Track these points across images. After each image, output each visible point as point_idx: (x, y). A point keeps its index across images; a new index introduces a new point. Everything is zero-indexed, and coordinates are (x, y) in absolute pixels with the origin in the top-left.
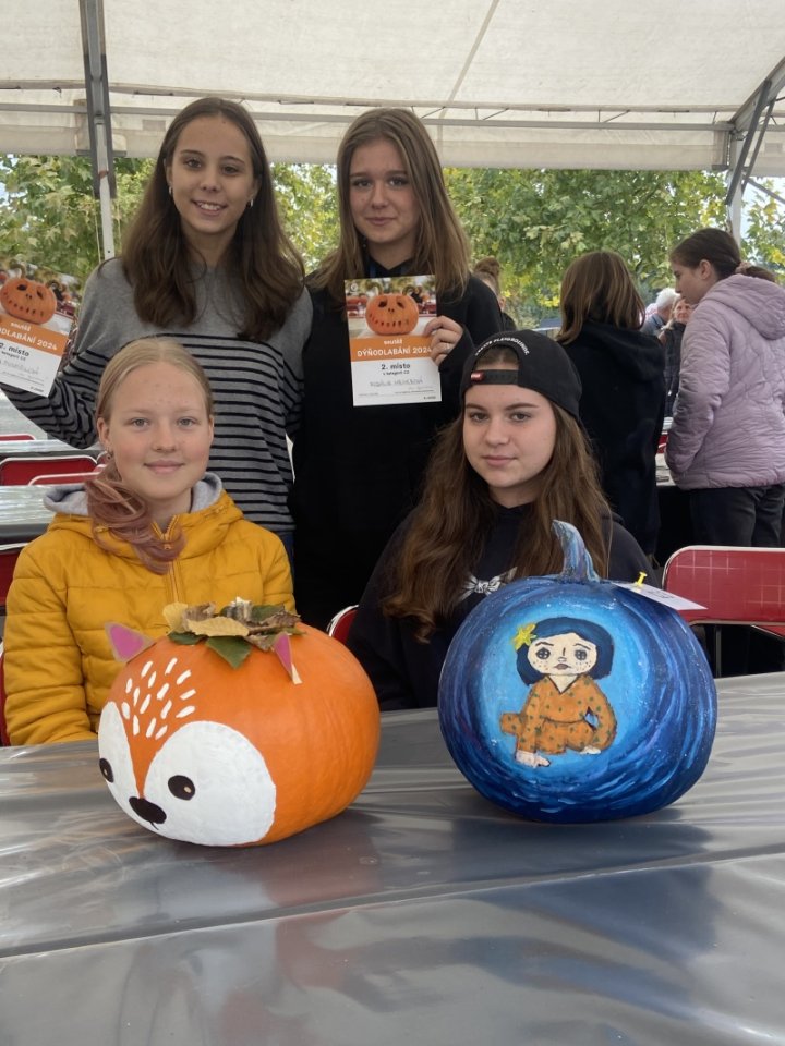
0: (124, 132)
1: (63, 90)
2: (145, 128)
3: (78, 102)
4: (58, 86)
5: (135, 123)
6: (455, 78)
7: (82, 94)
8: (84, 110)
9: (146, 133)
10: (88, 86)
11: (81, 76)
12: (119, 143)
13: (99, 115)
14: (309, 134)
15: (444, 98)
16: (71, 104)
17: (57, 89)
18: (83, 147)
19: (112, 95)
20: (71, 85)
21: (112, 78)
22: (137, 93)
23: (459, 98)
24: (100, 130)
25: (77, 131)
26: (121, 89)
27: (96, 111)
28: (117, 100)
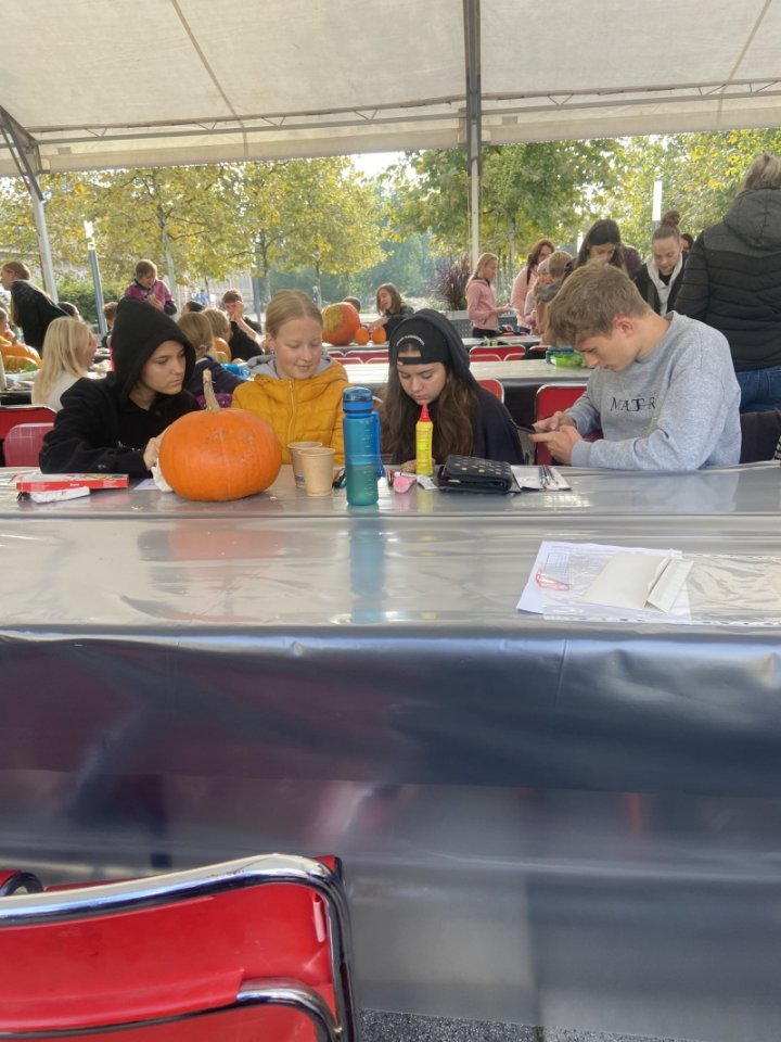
0: (490, 128)
1: (452, 103)
2: (504, 123)
3: (461, 110)
4: (449, 100)
5: (497, 120)
6: (734, 62)
7: (463, 104)
8: (465, 115)
9: (504, 127)
10: (468, 98)
11: (463, 92)
12: (486, 136)
13: (474, 117)
14: (618, 115)
15: (725, 78)
17: (449, 102)
18: (462, 142)
19: (483, 102)
20: (456, 99)
21: (483, 91)
22: (500, 99)
23: (736, 78)
24: (474, 127)
25: (459, 130)
26: (489, 97)
27: (472, 115)
28: (486, 105)
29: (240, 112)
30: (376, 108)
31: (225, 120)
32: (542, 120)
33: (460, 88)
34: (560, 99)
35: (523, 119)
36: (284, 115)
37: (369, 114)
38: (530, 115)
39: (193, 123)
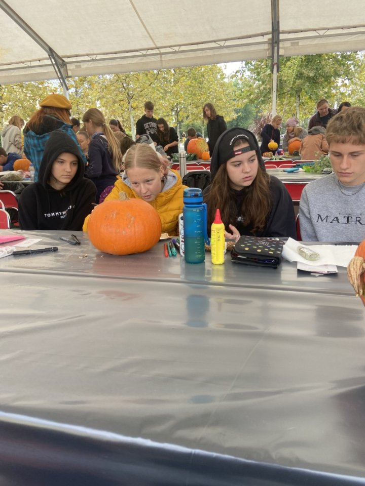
0: (284, 48)
1: (265, 36)
3: (269, 39)
5: (288, 44)
7: (270, 36)
8: (271, 42)
9: (292, 47)
10: (272, 33)
11: (270, 30)
12: (282, 52)
14: (353, 40)
16: (267, 40)
17: (263, 36)
18: (269, 55)
19: (281, 35)
20: (267, 34)
21: (281, 29)
22: (289, 33)
24: (276, 48)
25: (268, 50)
26: (284, 32)
27: (275, 42)
28: (282, 36)
29: (159, 45)
30: (226, 40)
31: (152, 49)
32: (312, 43)
33: (269, 28)
34: (322, 33)
35: (301, 43)
36: (180, 46)
37: (222, 43)
38: (305, 41)
39: (137, 51)
